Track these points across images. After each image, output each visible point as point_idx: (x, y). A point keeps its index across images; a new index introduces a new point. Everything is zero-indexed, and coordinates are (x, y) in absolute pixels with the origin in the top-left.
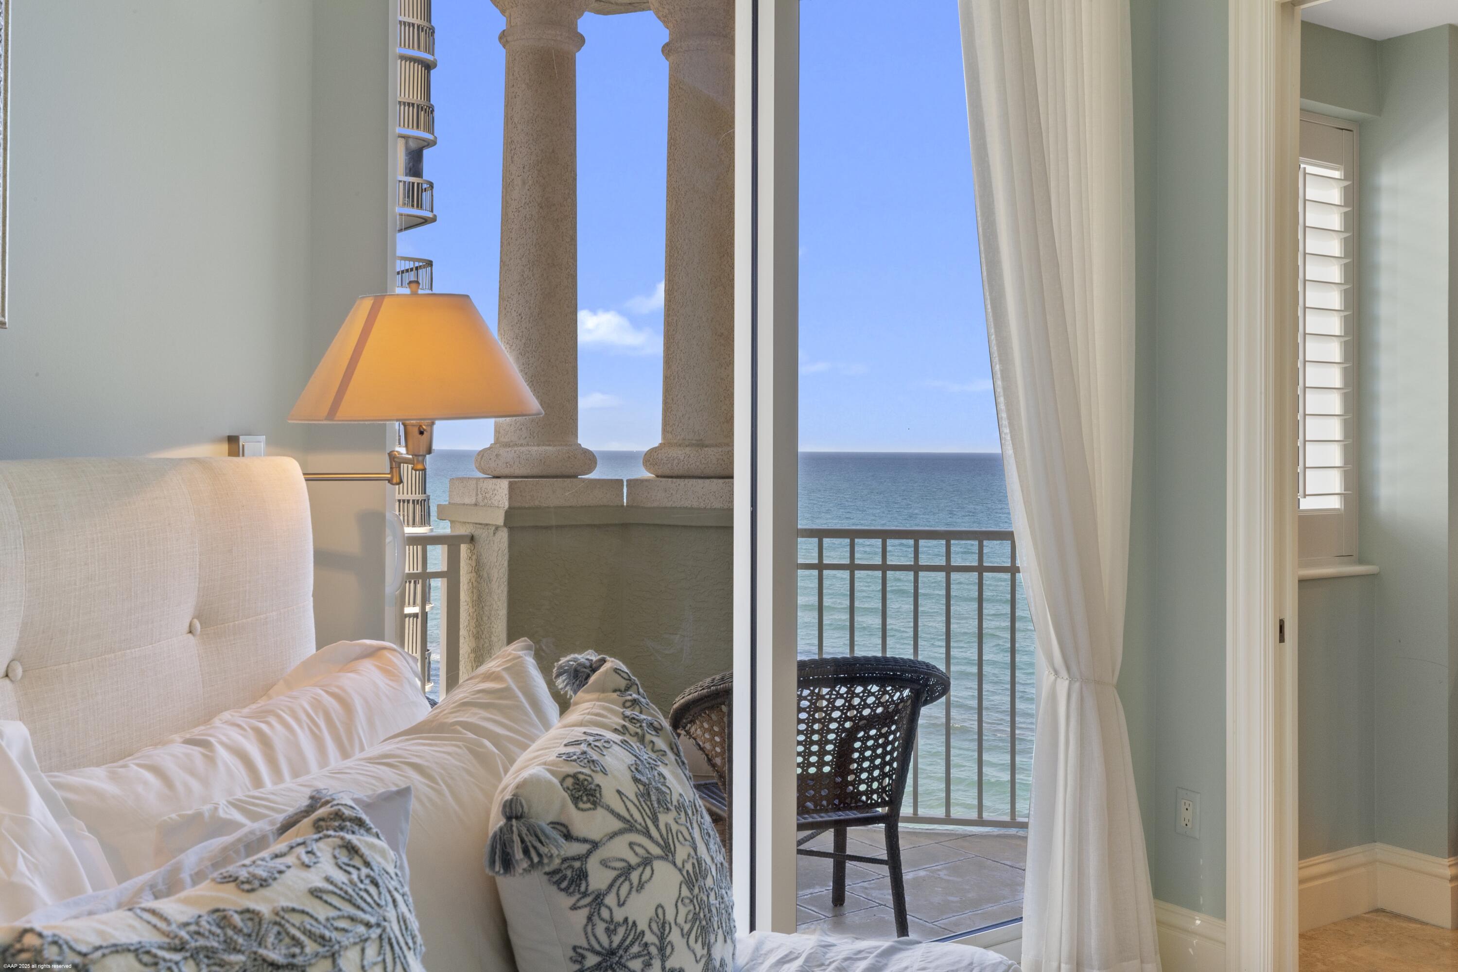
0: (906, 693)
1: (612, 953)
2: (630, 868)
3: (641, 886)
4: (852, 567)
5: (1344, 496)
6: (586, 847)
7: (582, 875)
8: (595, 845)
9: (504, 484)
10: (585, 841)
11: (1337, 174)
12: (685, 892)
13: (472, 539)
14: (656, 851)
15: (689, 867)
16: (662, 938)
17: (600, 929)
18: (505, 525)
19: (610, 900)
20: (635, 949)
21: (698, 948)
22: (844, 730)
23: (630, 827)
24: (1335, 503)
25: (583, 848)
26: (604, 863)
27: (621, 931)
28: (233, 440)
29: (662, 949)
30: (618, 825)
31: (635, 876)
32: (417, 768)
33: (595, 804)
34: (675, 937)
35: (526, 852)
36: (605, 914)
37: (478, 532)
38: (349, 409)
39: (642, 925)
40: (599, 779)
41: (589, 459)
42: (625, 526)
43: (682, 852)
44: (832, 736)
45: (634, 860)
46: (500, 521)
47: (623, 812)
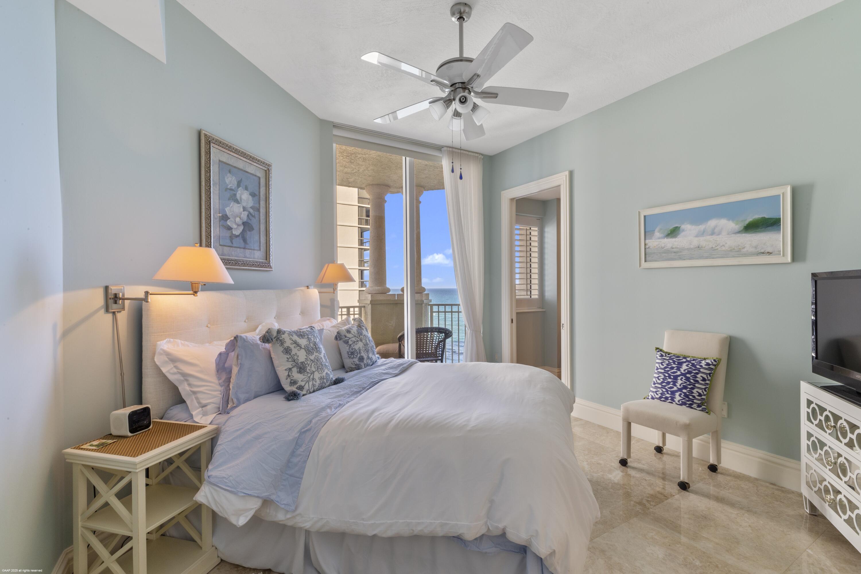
0: (443, 334)
1: (352, 352)
2: (355, 342)
3: (356, 344)
4: (445, 312)
5: (539, 295)
6: (349, 338)
7: (348, 342)
8: (350, 338)
9: (370, 295)
10: (348, 338)
11: (536, 229)
12: (364, 346)
13: (364, 307)
14: (359, 340)
15: (365, 343)
16: (360, 351)
17: (351, 349)
18: (370, 304)
19: (352, 345)
20: (356, 352)
21: (366, 354)
22: (435, 345)
23: (355, 336)
24: (537, 297)
25: (348, 339)
26: (351, 341)
27: (354, 350)
28: (308, 287)
29: (360, 353)
30: (353, 336)
31: (356, 343)
32: (329, 330)
33: (350, 333)
34: (362, 351)
35: (339, 337)
36: (351, 347)
37: (366, 305)
38: (324, 282)
39: (357, 349)
40: (351, 330)
41: (389, 290)
42: (397, 304)
43: (364, 341)
44: (433, 347)
45: (356, 341)
46: (369, 303)
47: (354, 334)
